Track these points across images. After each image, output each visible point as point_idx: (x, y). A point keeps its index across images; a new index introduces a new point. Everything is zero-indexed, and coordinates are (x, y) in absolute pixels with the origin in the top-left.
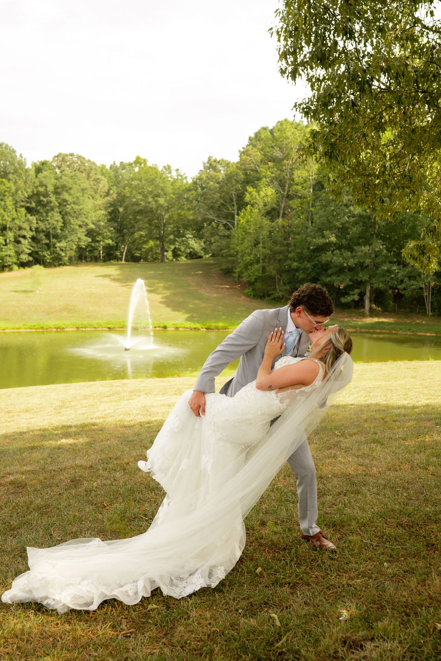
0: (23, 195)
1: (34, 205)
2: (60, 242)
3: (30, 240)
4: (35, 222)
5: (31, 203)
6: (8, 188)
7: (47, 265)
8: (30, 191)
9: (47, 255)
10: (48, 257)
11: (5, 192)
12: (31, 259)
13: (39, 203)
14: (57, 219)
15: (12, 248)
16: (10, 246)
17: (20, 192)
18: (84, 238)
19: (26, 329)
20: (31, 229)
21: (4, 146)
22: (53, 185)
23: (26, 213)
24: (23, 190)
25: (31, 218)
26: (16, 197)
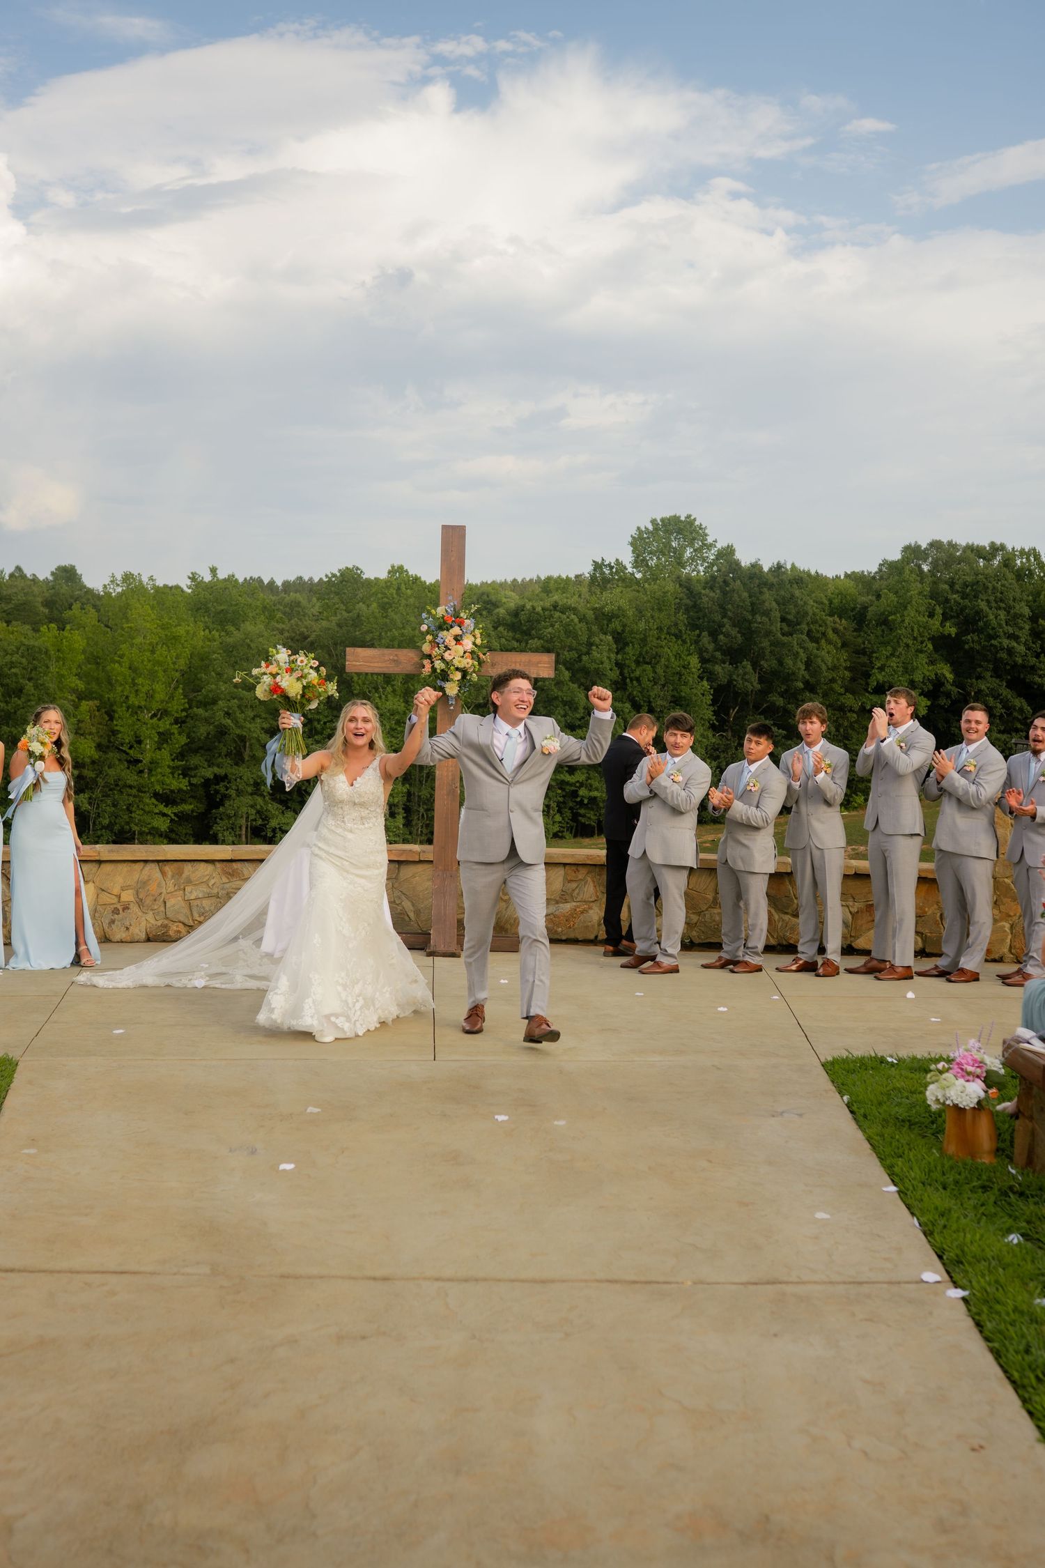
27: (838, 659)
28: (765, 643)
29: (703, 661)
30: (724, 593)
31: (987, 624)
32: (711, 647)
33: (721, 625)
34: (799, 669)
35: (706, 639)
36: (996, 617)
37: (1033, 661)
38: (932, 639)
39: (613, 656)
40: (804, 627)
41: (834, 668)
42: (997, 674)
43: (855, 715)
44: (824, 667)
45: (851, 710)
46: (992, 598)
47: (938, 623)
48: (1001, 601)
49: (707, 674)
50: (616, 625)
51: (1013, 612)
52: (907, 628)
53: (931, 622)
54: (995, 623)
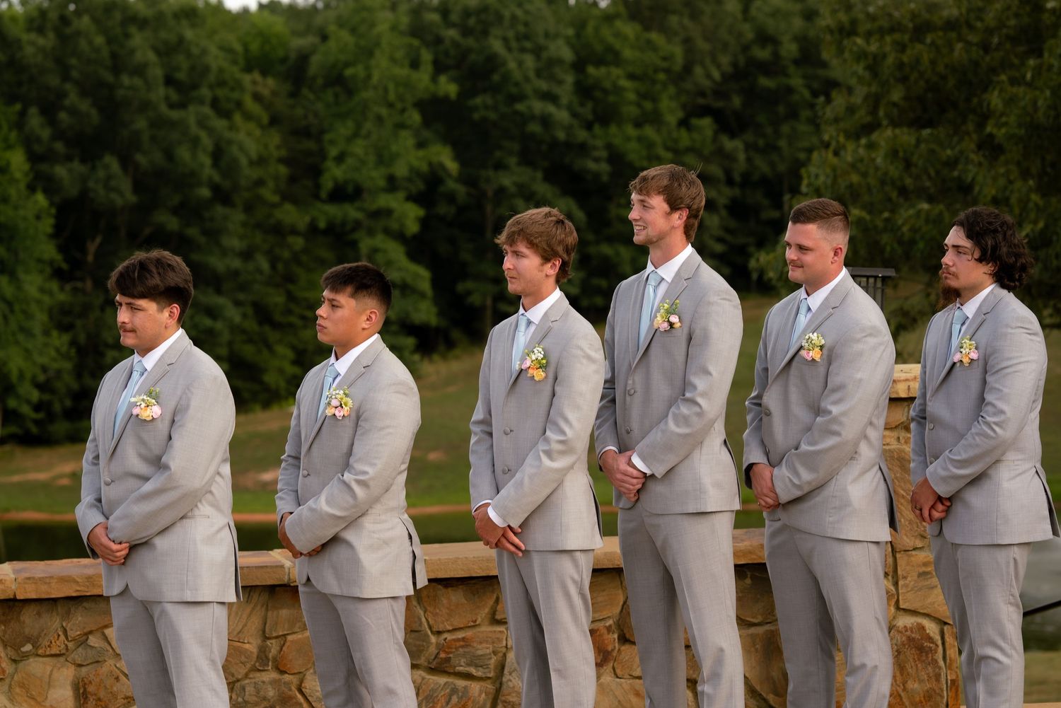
0: (707, 75)
1: (737, 101)
3: (724, 213)
4: (742, 156)
5: (728, 98)
6: (665, 59)
8: (725, 60)
11: (656, 70)
13: (753, 95)
17: (698, 70)
20: (730, 182)
22: (796, 39)
23: (716, 133)
24: (708, 61)
25: (729, 144)
26: (688, 85)
27: (266, 146)
28: (141, 124)
29: (34, 158)
30: (63, 39)
31: (506, 78)
32: (45, 134)
33: (62, 95)
34: (201, 165)
35: (35, 121)
36: (520, 66)
37: (582, 135)
38: (420, 105)
40: (205, 92)
41: (261, 161)
42: (527, 159)
43: (301, 240)
44: (244, 161)
45: (294, 232)
46: (511, 34)
47: (426, 78)
48: (526, 37)
49: (40, 181)
51: (545, 55)
52: (375, 88)
53: (415, 76)
54: (517, 75)
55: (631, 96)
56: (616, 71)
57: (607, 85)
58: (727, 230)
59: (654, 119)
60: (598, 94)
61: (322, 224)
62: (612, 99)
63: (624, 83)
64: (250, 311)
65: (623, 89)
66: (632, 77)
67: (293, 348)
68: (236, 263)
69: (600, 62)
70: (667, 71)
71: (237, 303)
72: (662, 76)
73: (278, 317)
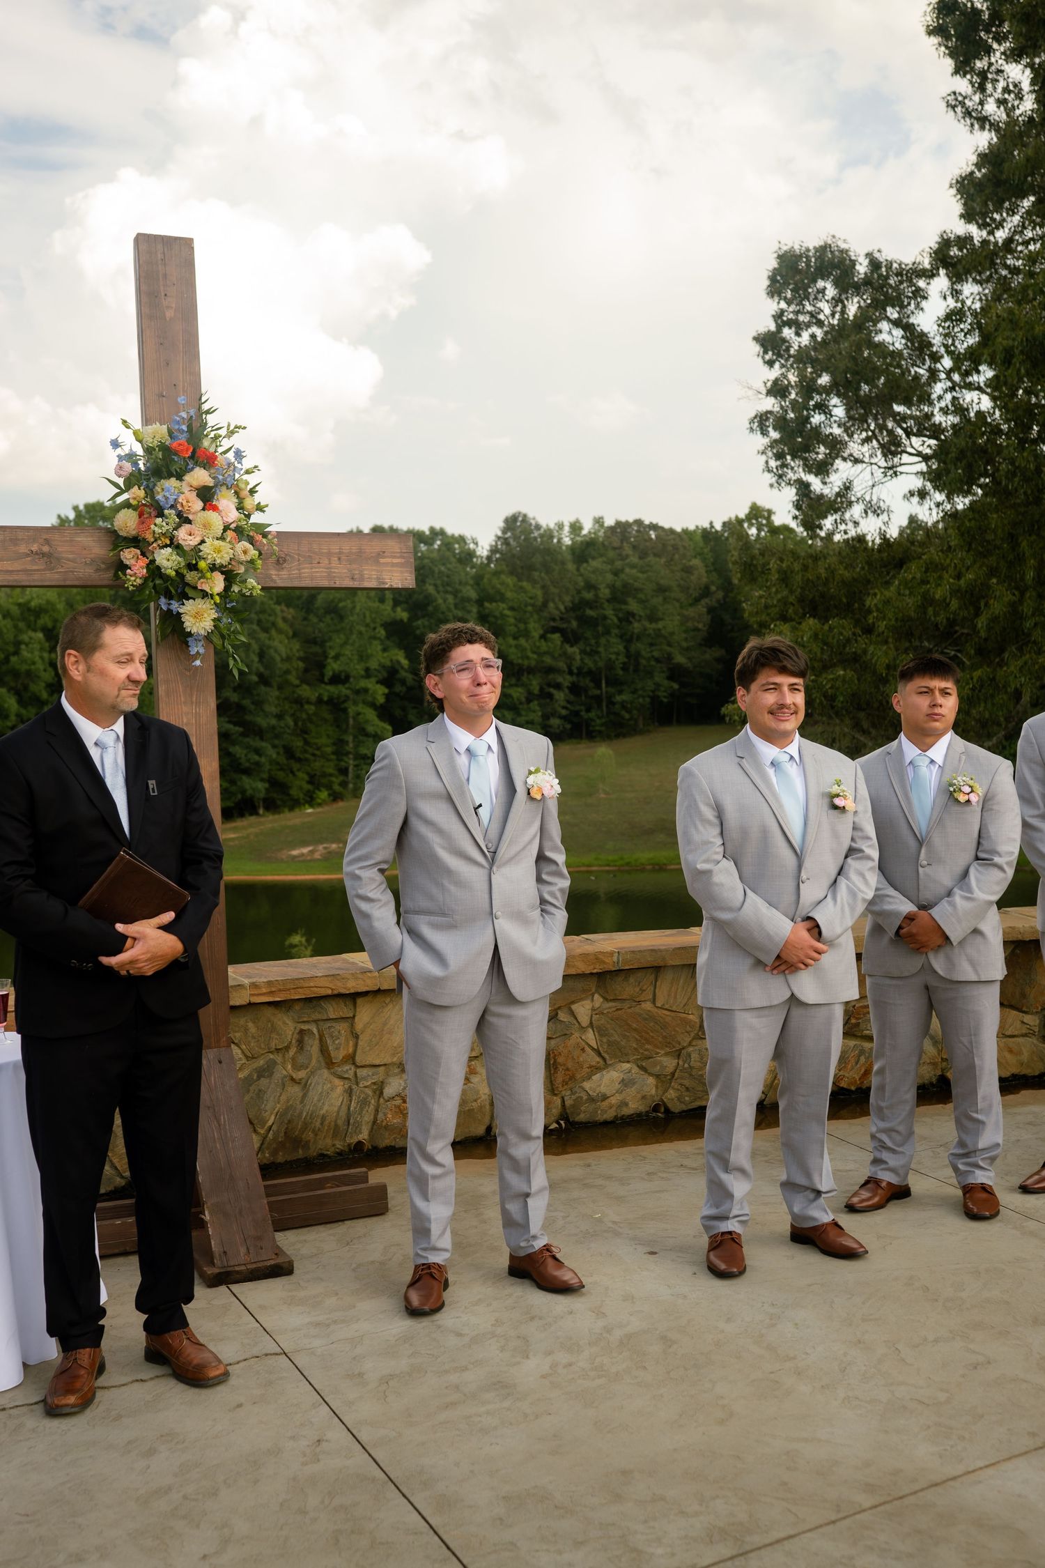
0: (557, 608)
1: (574, 624)
2: (620, 692)
3: (567, 691)
4: (578, 657)
5: (569, 622)
6: (531, 598)
7: (595, 737)
8: (567, 599)
9: (596, 717)
10: (598, 721)
12: (568, 726)
13: (583, 620)
14: (616, 650)
15: (537, 708)
16: (534, 705)
17: (551, 605)
18: (666, 683)
19: (600, 866)
20: (571, 673)
21: (520, 519)
22: (608, 586)
23: (562, 642)
24: (557, 599)
25: (570, 650)
26: (545, 614)
27: (291, 649)
31: (435, 608)
34: (253, 661)
36: (445, 602)
38: (386, 625)
39: (46, 655)
41: (288, 659)
43: (313, 708)
44: (278, 658)
45: (308, 702)
46: (439, 582)
47: (389, 608)
48: (448, 585)
50: (45, 620)
51: (459, 595)
52: (358, 614)
53: (382, 607)
54: (443, 607)
55: (512, 620)
56: (502, 605)
57: (497, 614)
58: (568, 702)
59: (526, 634)
60: (492, 619)
61: (325, 699)
62: (499, 622)
63: (507, 612)
64: (281, 751)
65: (508, 616)
66: (512, 609)
67: (308, 774)
68: (274, 722)
69: (491, 599)
70: (533, 605)
71: (274, 746)
72: (530, 608)
73: (298, 755)
